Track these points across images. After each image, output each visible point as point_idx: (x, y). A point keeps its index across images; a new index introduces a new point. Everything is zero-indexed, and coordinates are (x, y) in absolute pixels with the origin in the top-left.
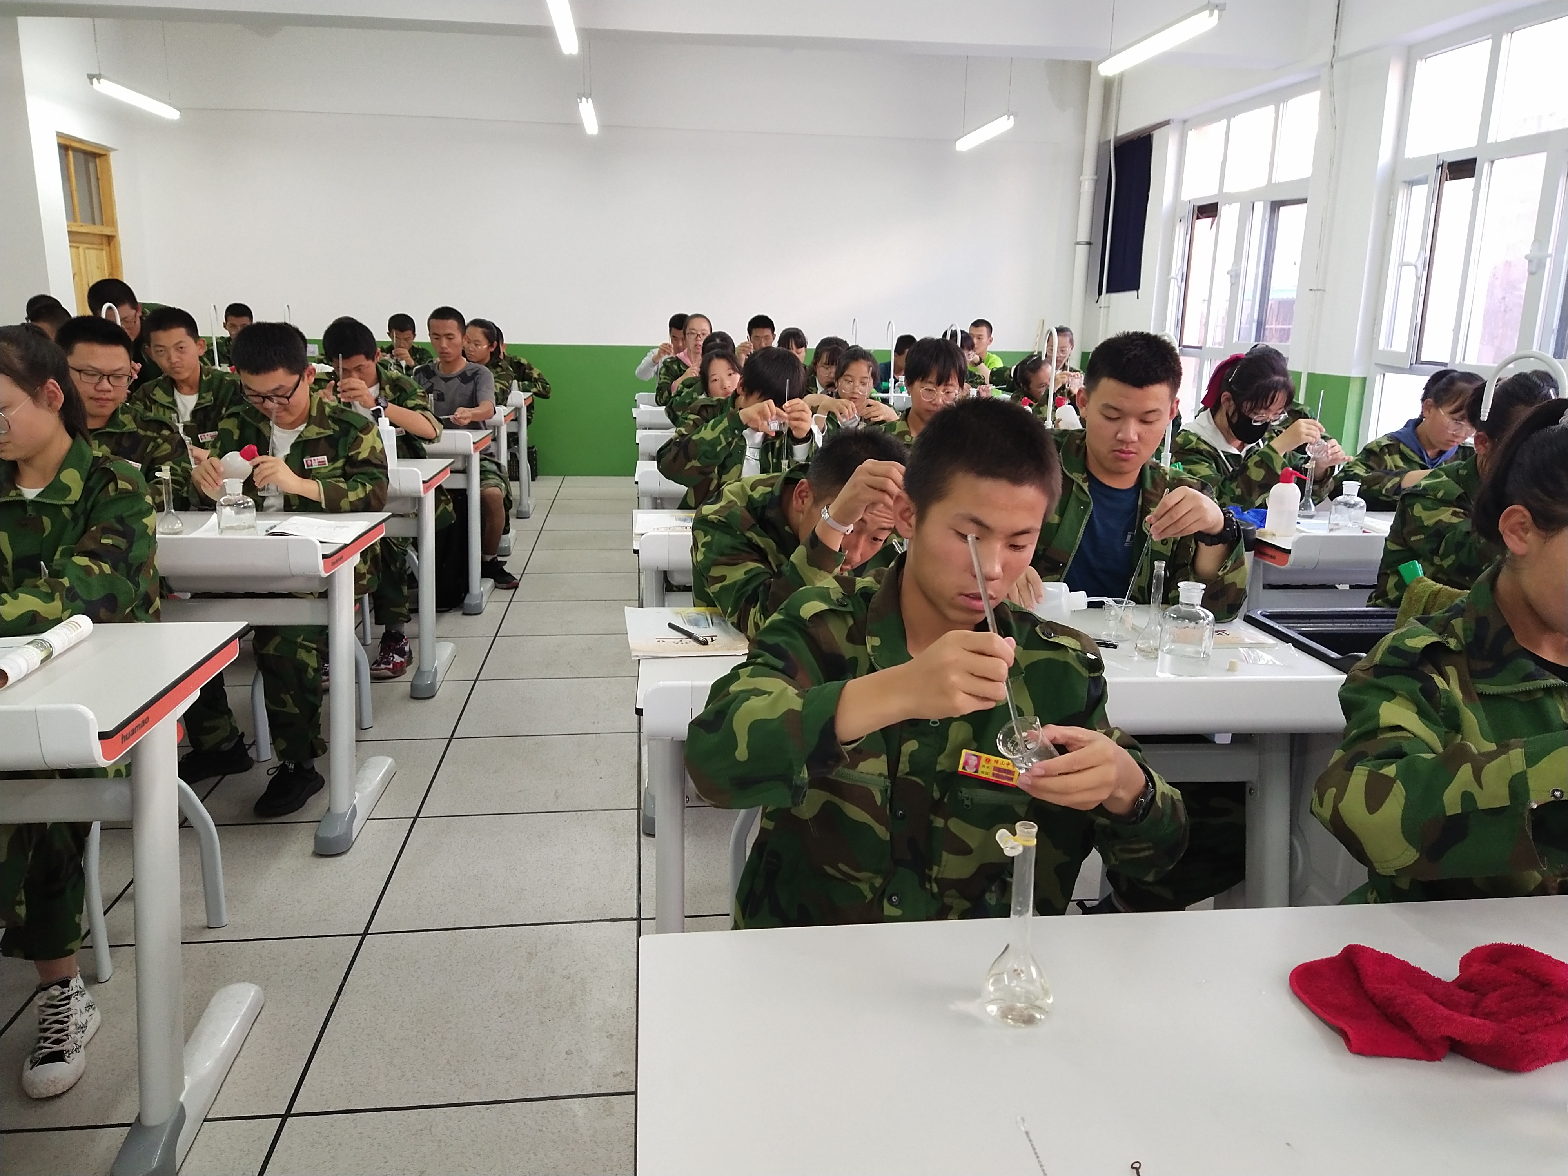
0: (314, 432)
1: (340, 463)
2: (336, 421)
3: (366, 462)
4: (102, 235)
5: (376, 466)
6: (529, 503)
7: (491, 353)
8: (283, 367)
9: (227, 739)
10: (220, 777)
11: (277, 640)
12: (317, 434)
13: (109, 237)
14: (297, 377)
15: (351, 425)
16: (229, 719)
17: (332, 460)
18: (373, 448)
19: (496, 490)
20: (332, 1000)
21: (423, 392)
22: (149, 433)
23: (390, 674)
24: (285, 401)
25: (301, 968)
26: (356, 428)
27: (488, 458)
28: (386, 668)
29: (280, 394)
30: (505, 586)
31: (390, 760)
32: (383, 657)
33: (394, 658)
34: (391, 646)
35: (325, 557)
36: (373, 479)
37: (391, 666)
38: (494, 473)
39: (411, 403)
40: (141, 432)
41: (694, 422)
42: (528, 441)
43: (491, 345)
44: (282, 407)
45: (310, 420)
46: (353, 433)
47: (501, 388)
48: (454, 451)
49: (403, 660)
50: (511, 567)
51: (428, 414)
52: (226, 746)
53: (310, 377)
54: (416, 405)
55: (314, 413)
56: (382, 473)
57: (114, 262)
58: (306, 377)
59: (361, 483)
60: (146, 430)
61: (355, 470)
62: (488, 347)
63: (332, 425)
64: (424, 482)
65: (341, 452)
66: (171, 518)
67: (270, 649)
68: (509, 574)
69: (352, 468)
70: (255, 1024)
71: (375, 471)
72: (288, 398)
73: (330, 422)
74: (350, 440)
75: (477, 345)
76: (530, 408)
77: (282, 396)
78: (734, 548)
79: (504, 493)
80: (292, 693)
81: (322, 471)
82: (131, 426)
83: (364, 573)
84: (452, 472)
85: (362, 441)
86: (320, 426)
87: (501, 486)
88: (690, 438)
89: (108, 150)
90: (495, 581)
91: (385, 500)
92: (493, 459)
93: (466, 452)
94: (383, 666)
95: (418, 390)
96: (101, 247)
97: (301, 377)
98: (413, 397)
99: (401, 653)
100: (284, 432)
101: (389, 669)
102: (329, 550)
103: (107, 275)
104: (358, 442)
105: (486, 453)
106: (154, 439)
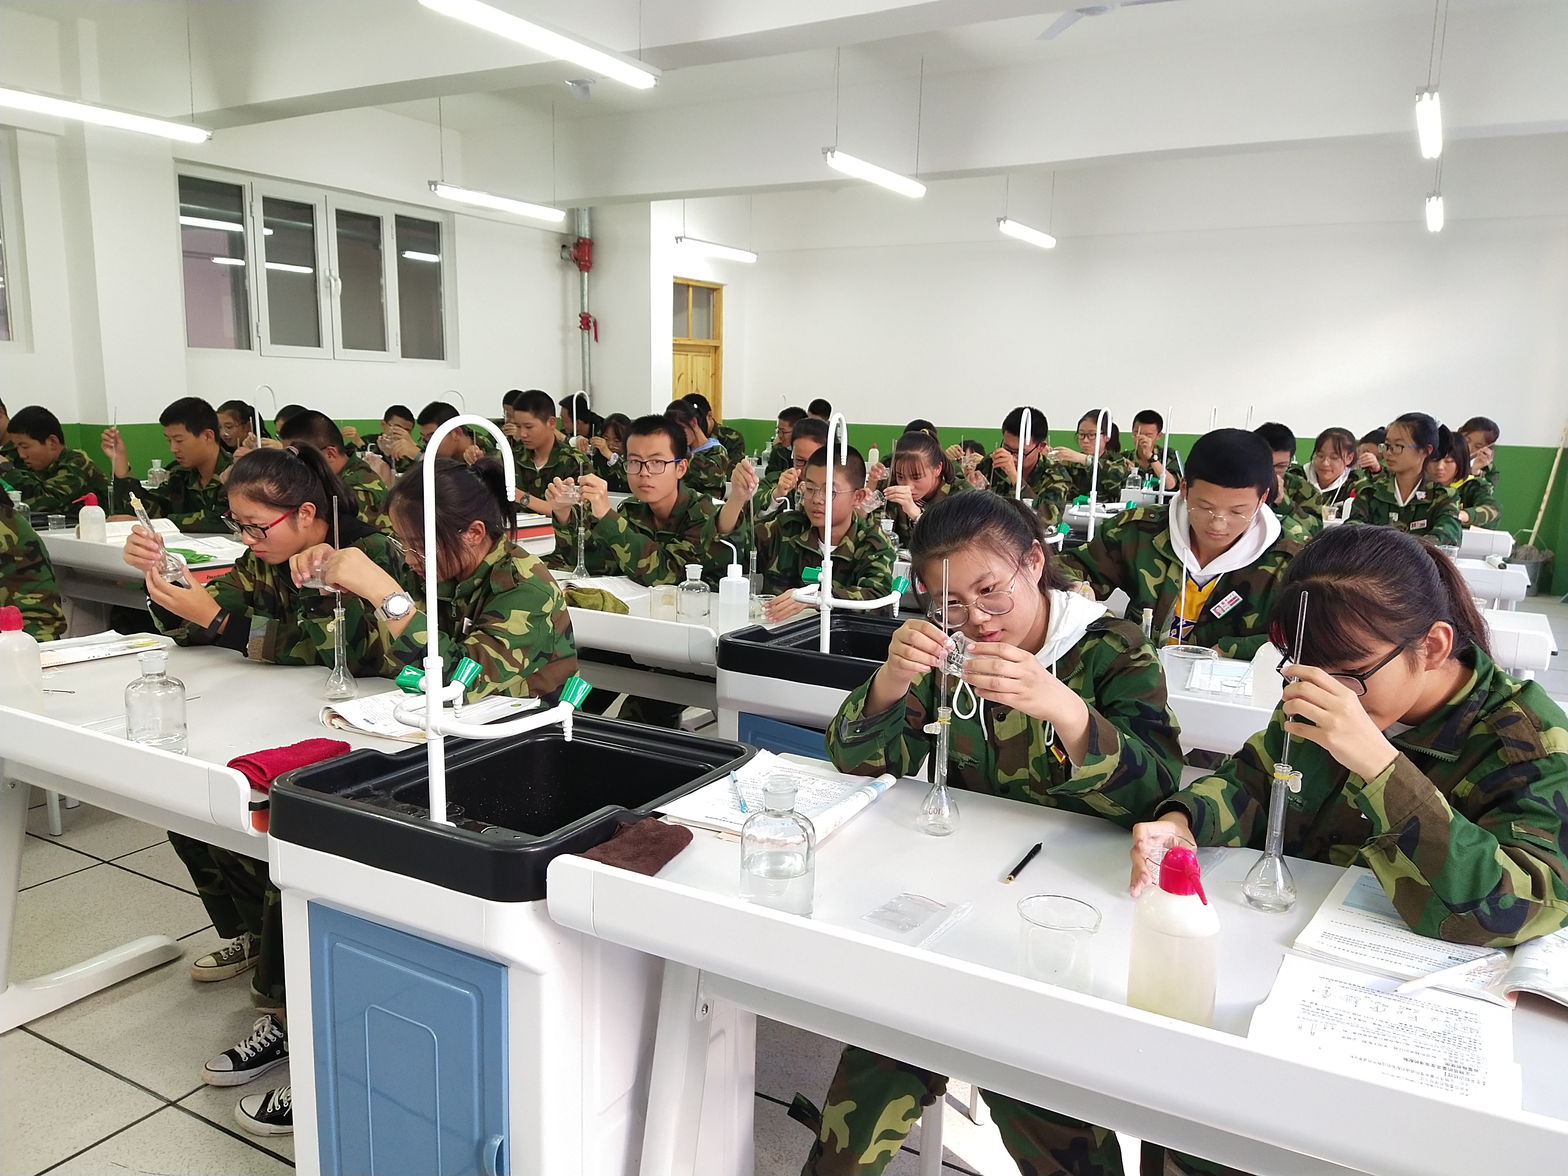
4: (708, 346)
13: (714, 347)
89: (722, 285)
96: (708, 354)
103: (711, 374)
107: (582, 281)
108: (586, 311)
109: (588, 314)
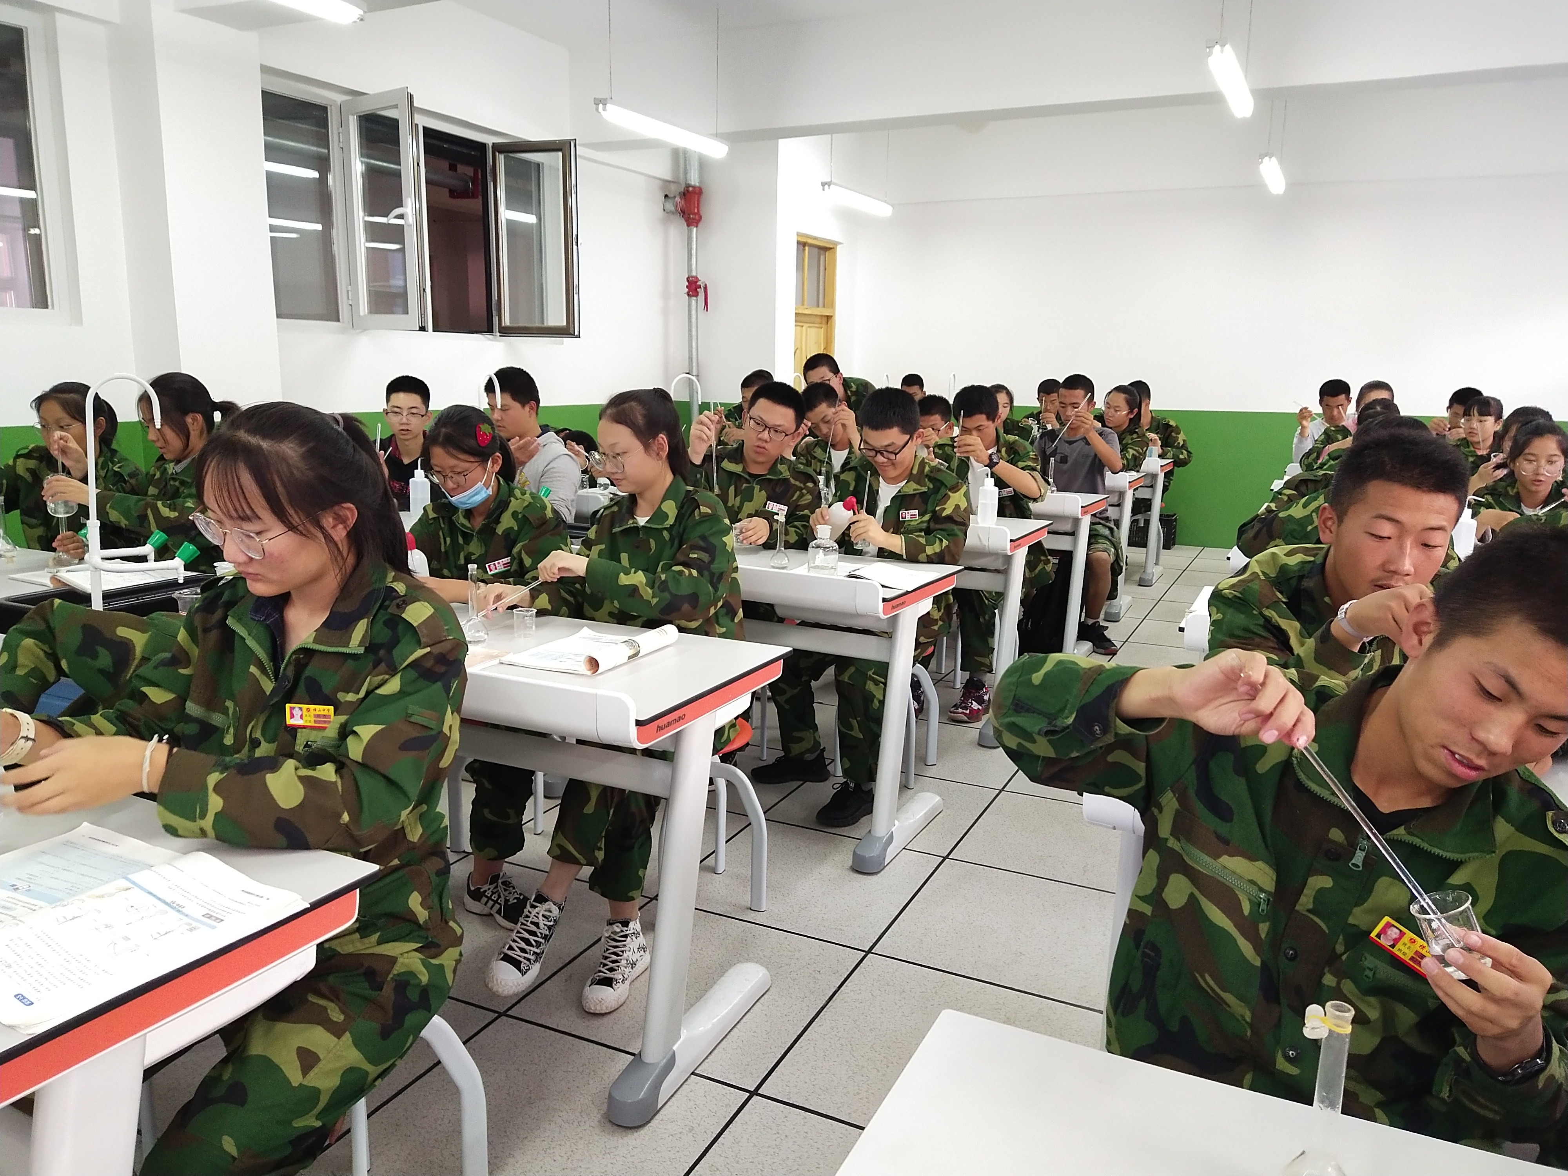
0: (912, 488)
1: (927, 517)
2: (931, 479)
3: (949, 518)
4: (822, 316)
5: (956, 523)
6: (1154, 571)
7: (1131, 419)
8: (898, 426)
9: (809, 751)
10: (801, 782)
11: (852, 669)
12: (914, 490)
13: (828, 316)
14: (908, 437)
15: (942, 484)
16: (814, 733)
17: (921, 514)
18: (957, 507)
19: (1104, 555)
20: (824, 1002)
21: (1035, 455)
22: (797, 483)
23: (965, 718)
24: (893, 457)
25: (809, 966)
26: (946, 486)
27: (1102, 522)
28: (962, 713)
29: (890, 450)
30: (1103, 651)
31: (938, 798)
32: (963, 702)
33: (972, 704)
34: (971, 692)
35: (884, 600)
36: (951, 535)
37: (968, 712)
38: (1106, 538)
39: (1021, 464)
40: (792, 481)
41: (1289, 498)
42: (1161, 508)
43: (1131, 412)
44: (890, 461)
45: (911, 477)
46: (943, 491)
47: (1133, 455)
48: (1061, 514)
49: (980, 707)
50: (1113, 632)
51: (1036, 474)
52: (809, 757)
53: (919, 439)
54: (1026, 466)
55: (915, 472)
56: (961, 530)
57: (829, 340)
58: (915, 438)
59: (939, 538)
60: (796, 480)
61: (938, 526)
62: (1128, 413)
63: (928, 483)
64: (1011, 541)
65: (930, 508)
66: (780, 555)
67: (845, 678)
68: (1109, 640)
69: (936, 523)
70: (758, 1003)
71: (955, 527)
72: (896, 454)
73: (926, 480)
74: (939, 497)
75: (1116, 411)
76: (1168, 475)
77: (891, 452)
78: (1246, 630)
79: (1112, 559)
80: (858, 719)
81: (912, 523)
82: (786, 474)
83: (937, 620)
84: (1049, 533)
85: (949, 497)
86: (918, 483)
87: (1111, 551)
88: (1277, 514)
89: (837, 244)
90: (1094, 645)
91: (958, 556)
92: (1108, 524)
93: (1074, 514)
94: (960, 710)
95: (1031, 453)
96: (820, 325)
97: (911, 438)
98: (1024, 459)
99: (980, 701)
100: (888, 487)
101: (965, 714)
102: (890, 594)
103: (822, 348)
104: (946, 498)
105: (1101, 516)
106: (801, 489)
107: (690, 238)
108: (694, 274)
109: (697, 278)
